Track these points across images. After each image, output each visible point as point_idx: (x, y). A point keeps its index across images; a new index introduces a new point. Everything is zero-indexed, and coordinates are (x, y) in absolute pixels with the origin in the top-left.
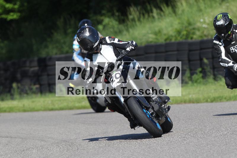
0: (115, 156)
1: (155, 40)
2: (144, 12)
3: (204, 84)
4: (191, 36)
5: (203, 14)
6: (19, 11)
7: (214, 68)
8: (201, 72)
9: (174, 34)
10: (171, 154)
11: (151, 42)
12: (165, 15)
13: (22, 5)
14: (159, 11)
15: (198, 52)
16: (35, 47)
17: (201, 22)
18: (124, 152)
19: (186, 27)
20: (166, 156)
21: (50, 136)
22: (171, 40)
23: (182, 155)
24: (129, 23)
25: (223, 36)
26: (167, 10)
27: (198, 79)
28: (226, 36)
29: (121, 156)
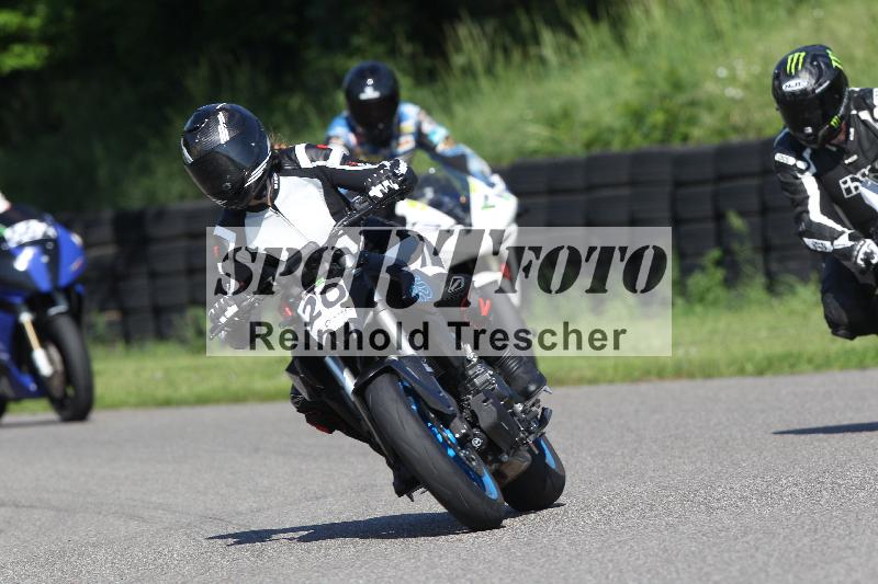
0: (400, 573)
1: (551, 147)
2: (508, 40)
3: (730, 308)
4: (682, 129)
5: (726, 51)
6: (45, 38)
7: (766, 249)
8: (719, 263)
9: (618, 124)
10: (610, 565)
11: (535, 152)
12: (584, 53)
13: (54, 18)
14: (563, 38)
15: (708, 189)
16: (103, 173)
17: (718, 80)
18: (436, 559)
19: (664, 97)
20: (591, 572)
21: (161, 501)
22: (608, 144)
23: (649, 571)
24: (455, 84)
25: (809, 135)
26: (594, 35)
27: (708, 290)
28: (821, 133)
29: (425, 572)
